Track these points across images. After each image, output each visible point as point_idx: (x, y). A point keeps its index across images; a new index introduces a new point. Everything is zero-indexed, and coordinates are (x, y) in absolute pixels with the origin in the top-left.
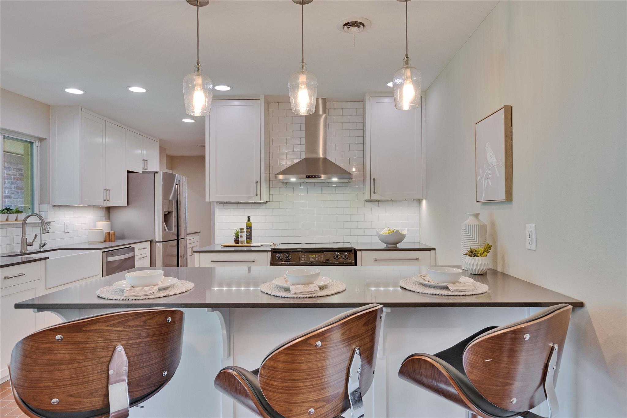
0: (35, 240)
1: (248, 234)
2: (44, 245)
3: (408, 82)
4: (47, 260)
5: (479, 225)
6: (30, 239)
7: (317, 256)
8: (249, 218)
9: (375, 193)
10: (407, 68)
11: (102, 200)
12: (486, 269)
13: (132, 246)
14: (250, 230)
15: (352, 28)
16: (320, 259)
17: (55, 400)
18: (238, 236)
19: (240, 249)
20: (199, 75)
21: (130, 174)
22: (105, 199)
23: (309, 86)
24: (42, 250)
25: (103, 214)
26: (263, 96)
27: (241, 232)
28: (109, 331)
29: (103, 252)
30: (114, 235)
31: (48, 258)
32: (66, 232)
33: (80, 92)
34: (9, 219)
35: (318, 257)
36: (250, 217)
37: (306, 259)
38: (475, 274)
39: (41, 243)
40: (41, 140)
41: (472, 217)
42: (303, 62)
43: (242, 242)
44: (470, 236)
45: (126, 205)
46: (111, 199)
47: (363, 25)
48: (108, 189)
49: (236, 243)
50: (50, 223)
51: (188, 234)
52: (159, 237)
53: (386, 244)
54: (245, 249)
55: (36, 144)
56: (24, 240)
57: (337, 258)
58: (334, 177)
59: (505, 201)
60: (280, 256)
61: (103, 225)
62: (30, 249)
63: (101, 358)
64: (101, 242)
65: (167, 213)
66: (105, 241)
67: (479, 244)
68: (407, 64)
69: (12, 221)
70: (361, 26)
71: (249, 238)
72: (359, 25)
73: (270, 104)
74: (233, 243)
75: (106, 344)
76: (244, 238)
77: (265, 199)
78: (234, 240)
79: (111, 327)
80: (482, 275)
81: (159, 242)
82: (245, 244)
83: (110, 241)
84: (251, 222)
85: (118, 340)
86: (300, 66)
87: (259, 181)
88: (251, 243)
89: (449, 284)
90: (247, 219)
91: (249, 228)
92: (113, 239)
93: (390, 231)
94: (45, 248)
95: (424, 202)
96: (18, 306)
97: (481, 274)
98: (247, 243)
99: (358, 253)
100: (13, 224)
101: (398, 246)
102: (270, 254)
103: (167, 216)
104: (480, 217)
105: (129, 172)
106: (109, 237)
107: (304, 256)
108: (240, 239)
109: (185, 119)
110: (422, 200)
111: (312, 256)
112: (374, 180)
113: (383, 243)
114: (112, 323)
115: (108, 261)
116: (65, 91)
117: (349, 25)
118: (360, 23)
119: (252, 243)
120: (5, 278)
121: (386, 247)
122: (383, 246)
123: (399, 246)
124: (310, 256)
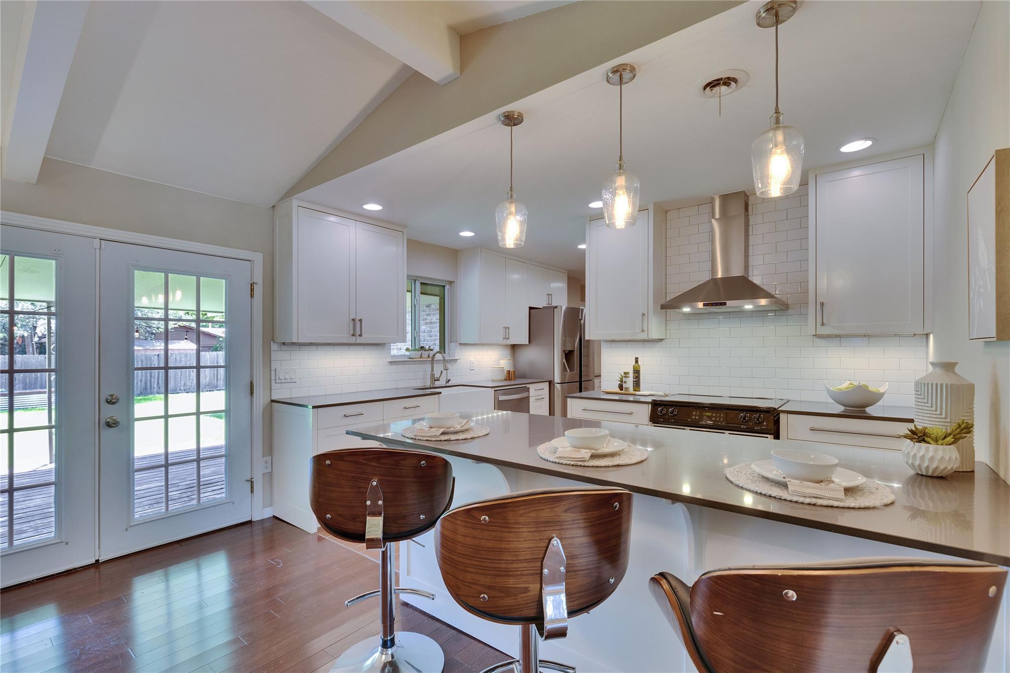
0: (442, 376)
1: (635, 380)
2: (449, 381)
3: (779, 151)
4: (440, 395)
5: (949, 385)
6: (437, 375)
7: (714, 415)
8: (637, 360)
9: (823, 324)
10: (777, 128)
11: (502, 339)
12: (953, 468)
13: (528, 386)
14: (637, 375)
15: (716, 89)
16: (718, 419)
17: (328, 516)
18: (621, 381)
19: (624, 398)
20: (511, 203)
21: (532, 310)
22: (504, 337)
23: (628, 189)
24: (448, 385)
25: (507, 352)
26: (652, 204)
27: (625, 377)
28: (366, 464)
29: (495, 391)
30: (514, 373)
31: (440, 393)
32: (472, 369)
33: (472, 234)
34: (423, 357)
35: (716, 417)
36: (638, 358)
37: (697, 418)
38: (921, 475)
39: (447, 379)
40: (451, 283)
41: (937, 369)
42: (620, 160)
43: (627, 389)
44: (927, 403)
45: (528, 343)
46: (510, 337)
47: (735, 80)
48: (507, 326)
49: (621, 390)
50: (457, 360)
51: (596, 376)
52: (557, 379)
53: (844, 406)
54: (631, 398)
55: (447, 287)
56: (433, 375)
57: (745, 421)
58: (748, 304)
59: (995, 339)
60: (673, 411)
61: (505, 363)
62: (437, 384)
63: (360, 488)
64: (502, 381)
65: (567, 352)
66: (506, 380)
67: (948, 420)
68: (777, 121)
69: (424, 358)
70: (733, 83)
71: (637, 384)
72: (727, 81)
73: (668, 213)
74: (617, 390)
75: (364, 476)
76: (629, 383)
77: (654, 335)
78: (619, 386)
79: (367, 461)
80: (941, 478)
81: (558, 383)
82: (631, 390)
83: (510, 380)
84: (639, 364)
85: (374, 474)
86: (618, 165)
87: (646, 313)
88: (639, 391)
89: (793, 481)
90: (635, 361)
91: (637, 372)
92: (513, 378)
93: (851, 386)
94: (450, 384)
95: (931, 337)
96: (348, 433)
97: (940, 476)
98: (634, 391)
99: (783, 417)
100: (426, 361)
101: (867, 411)
102: (650, 406)
103: (568, 355)
104: (957, 369)
105: (531, 308)
106: (510, 376)
107: (696, 412)
108: (624, 385)
109: (580, 245)
110: (930, 333)
111: (708, 414)
112: (822, 304)
113: (837, 404)
114: (367, 457)
115: (500, 400)
116: (461, 236)
117: (713, 85)
118: (728, 78)
119: (641, 390)
120: (404, 408)
121: (843, 411)
122: (840, 409)
123: (870, 410)
124: (704, 414)
